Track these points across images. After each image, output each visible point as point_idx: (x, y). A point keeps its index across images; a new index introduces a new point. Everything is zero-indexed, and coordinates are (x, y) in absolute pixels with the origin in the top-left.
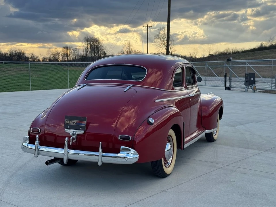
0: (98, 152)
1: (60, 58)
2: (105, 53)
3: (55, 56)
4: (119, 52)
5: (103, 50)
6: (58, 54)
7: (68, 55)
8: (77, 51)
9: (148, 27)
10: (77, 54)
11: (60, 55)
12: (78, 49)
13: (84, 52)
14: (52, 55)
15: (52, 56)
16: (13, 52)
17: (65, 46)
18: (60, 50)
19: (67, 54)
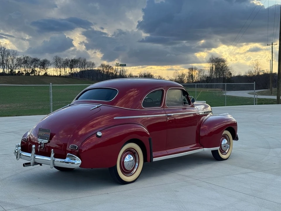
0: (50, 157)
1: (185, 79)
2: (231, 74)
3: (181, 77)
4: (246, 72)
5: (229, 70)
6: (183, 75)
7: (194, 76)
8: (202, 72)
9: (272, 45)
10: (202, 75)
11: (186, 76)
12: (203, 70)
13: (209, 73)
14: (178, 76)
15: (177, 78)
16: (143, 75)
17: (190, 67)
18: (186, 71)
19: (192, 76)
